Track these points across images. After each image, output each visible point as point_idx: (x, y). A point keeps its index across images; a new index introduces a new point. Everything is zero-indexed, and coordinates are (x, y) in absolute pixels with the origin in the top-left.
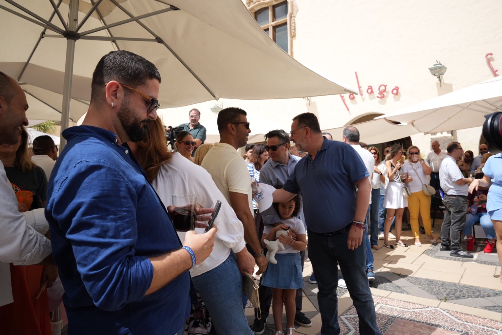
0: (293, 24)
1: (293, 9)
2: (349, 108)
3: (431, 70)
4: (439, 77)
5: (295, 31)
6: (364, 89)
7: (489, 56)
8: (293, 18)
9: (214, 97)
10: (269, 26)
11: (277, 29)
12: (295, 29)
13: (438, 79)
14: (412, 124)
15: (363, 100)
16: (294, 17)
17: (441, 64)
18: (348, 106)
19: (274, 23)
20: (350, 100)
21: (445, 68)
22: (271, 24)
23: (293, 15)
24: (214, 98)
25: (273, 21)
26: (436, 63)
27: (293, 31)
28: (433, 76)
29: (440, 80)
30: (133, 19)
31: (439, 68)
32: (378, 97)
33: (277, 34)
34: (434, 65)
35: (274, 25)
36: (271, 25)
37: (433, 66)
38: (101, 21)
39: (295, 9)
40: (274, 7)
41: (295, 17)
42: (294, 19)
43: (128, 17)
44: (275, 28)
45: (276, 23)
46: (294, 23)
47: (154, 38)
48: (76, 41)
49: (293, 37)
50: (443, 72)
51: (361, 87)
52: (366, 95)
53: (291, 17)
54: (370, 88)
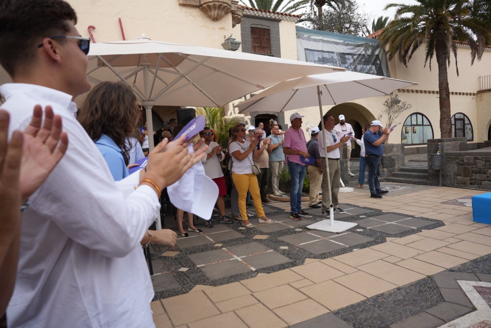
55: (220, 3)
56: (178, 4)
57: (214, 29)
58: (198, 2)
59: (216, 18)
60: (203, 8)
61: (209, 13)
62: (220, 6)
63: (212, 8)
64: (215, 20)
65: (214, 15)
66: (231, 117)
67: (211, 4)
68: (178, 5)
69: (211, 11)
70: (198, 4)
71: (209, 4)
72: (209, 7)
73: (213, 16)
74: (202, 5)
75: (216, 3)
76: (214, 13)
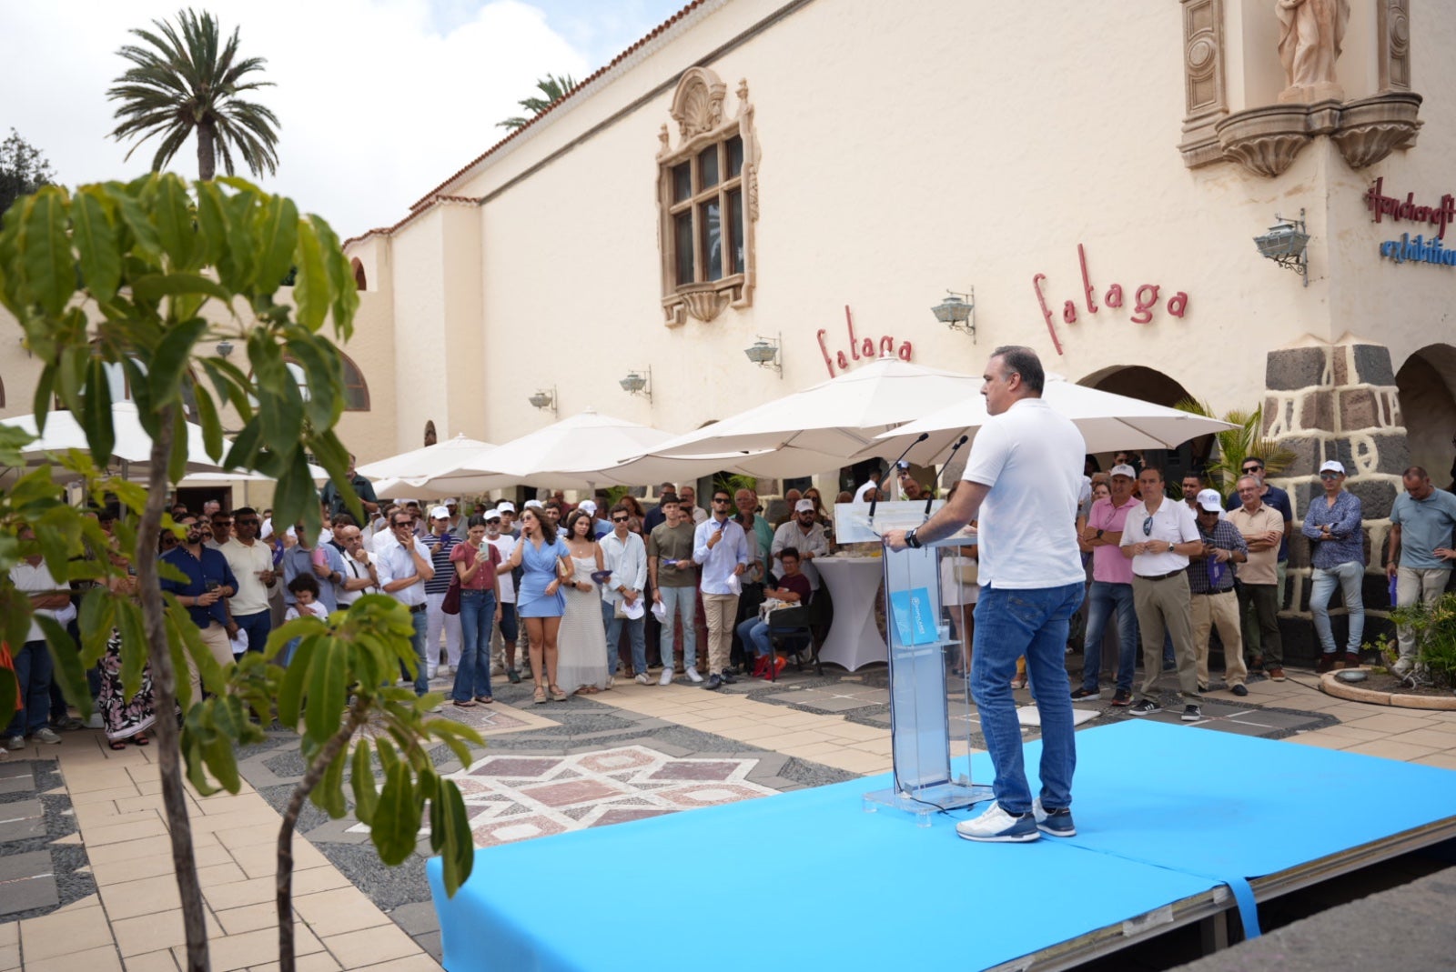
8: (752, 177)
12: (755, 203)
16: (754, 173)
19: (726, 185)
22: (721, 185)
23: (751, 170)
25: (725, 180)
27: (752, 208)
35: (726, 189)
36: (722, 191)
39: (756, 154)
41: (757, 172)
42: (755, 179)
44: (727, 195)
46: (754, 187)
49: (752, 221)
53: (747, 175)
56: (1186, 167)
64: (1270, 175)
65: (1260, 167)
68: (1188, 170)
74: (1225, 153)
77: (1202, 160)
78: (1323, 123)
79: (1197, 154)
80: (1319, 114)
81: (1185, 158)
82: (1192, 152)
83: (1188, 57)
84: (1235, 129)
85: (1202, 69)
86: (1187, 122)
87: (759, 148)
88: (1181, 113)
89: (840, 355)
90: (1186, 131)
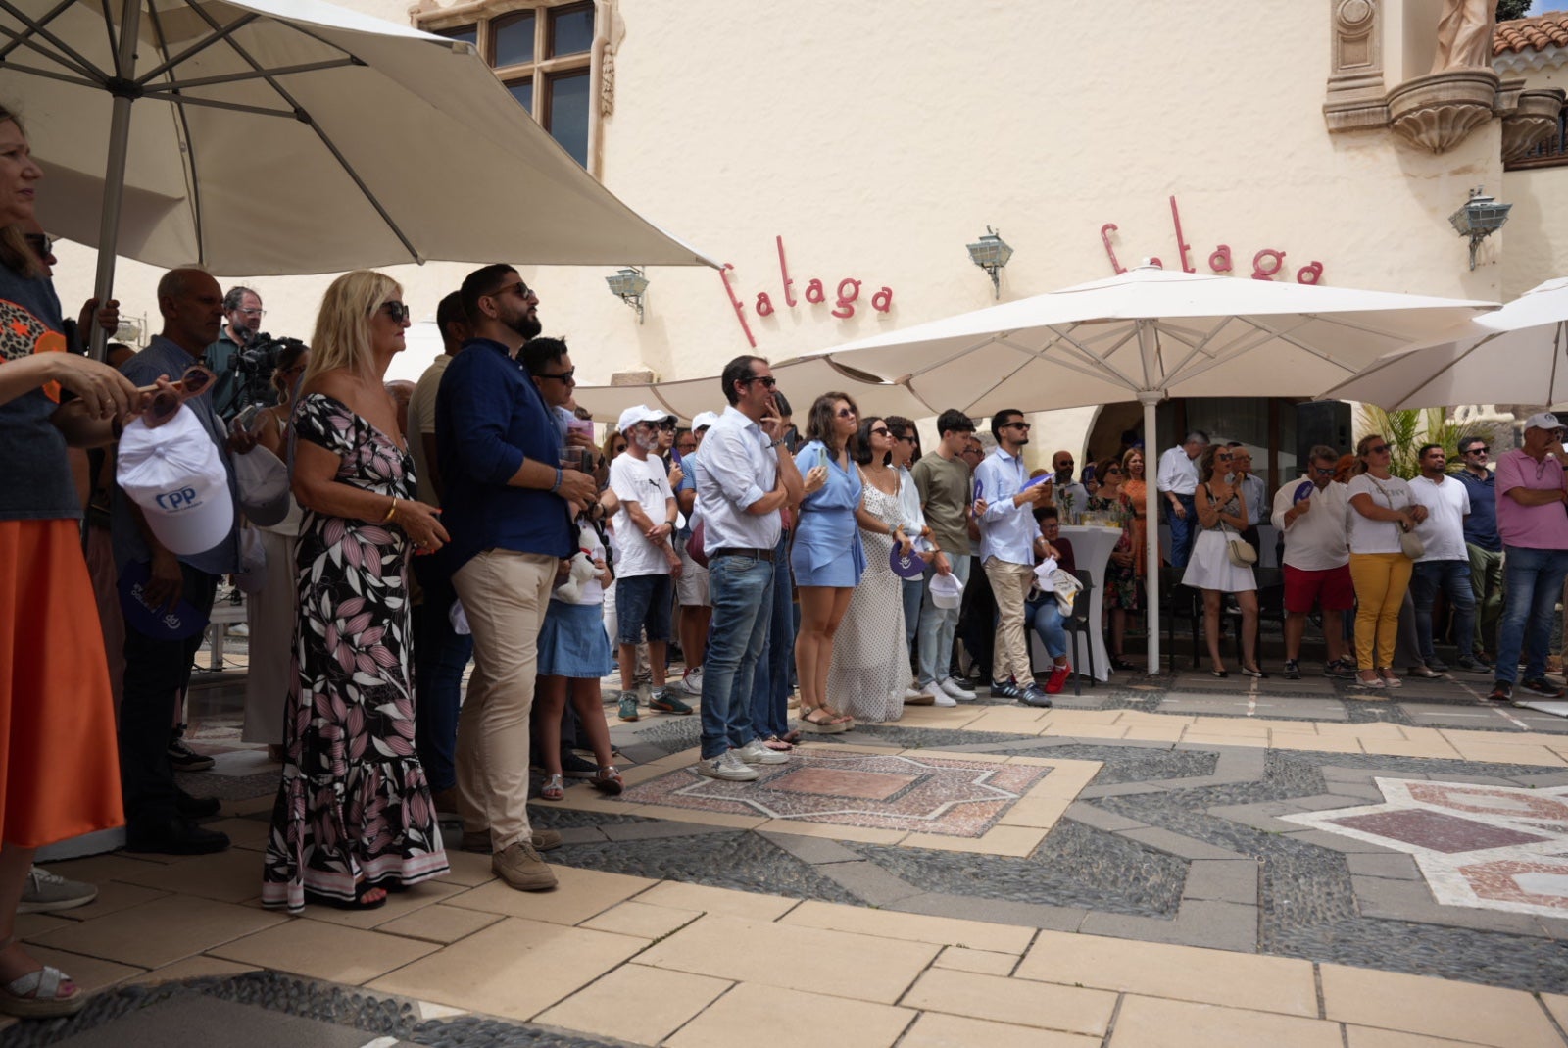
0: (606, 76)
1: (609, 30)
2: (756, 340)
3: (973, 250)
4: (995, 273)
5: (612, 96)
6: (800, 287)
7: (1109, 232)
8: (607, 58)
9: (415, 256)
10: (533, 69)
11: (557, 84)
12: (610, 91)
13: (989, 278)
14: (907, 383)
15: (797, 317)
16: (611, 54)
17: (998, 239)
18: (753, 333)
19: (548, 64)
20: (758, 316)
21: (1010, 251)
22: (539, 64)
23: (607, 48)
24: (412, 258)
25: (547, 57)
26: (986, 234)
27: (606, 96)
28: (980, 268)
29: (996, 280)
30: (258, 72)
31: (991, 248)
32: (835, 313)
33: (554, 99)
34: (981, 239)
35: (548, 69)
36: (540, 68)
37: (978, 242)
38: (161, 51)
39: (616, 29)
40: (552, 13)
41: (616, 54)
42: (611, 62)
43: (249, 69)
44: (550, 77)
45: (554, 65)
46: (612, 71)
47: (291, 109)
48: (132, 101)
49: (605, 112)
50: (1004, 259)
51: (790, 282)
52: (804, 305)
53: (602, 54)
54: (816, 285)
55: (1441, 108)
56: (1325, 130)
57: (1436, 176)
58: (1385, 115)
59: (1440, 146)
60: (1396, 128)
61: (1416, 139)
62: (1443, 116)
63: (1422, 123)
64: (1438, 151)
65: (1431, 141)
66: (1469, 421)
67: (1415, 115)
68: (1327, 135)
69: (1419, 133)
70: (1383, 120)
71: (1410, 116)
72: (1412, 122)
73: (1427, 143)
74: (1394, 121)
75: (1431, 110)
76: (1432, 136)
77: (1353, 123)
78: (1511, 104)
79: (1347, 116)
80: (1509, 93)
81: (1327, 120)
82: (1342, 113)
83: (1334, 12)
84: (1439, 90)
85: (1356, 28)
86: (1330, 81)
87: (621, 23)
88: (1325, 71)
89: (763, 298)
90: (1330, 91)
